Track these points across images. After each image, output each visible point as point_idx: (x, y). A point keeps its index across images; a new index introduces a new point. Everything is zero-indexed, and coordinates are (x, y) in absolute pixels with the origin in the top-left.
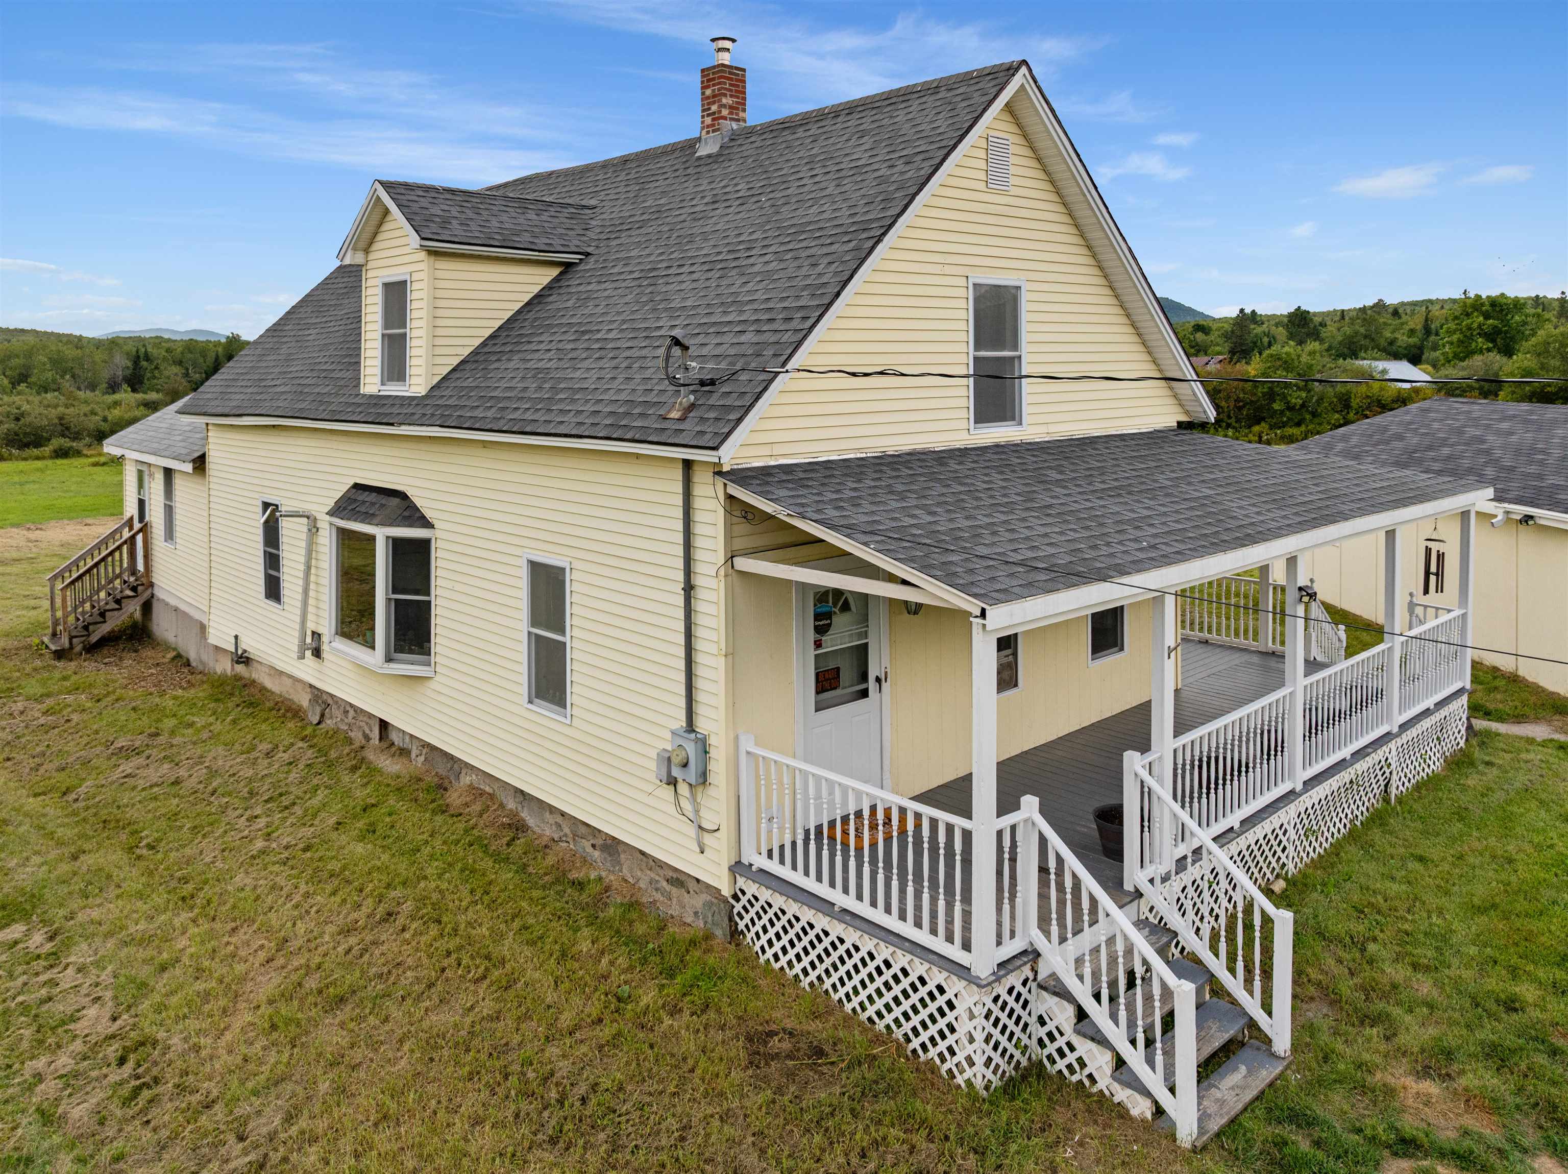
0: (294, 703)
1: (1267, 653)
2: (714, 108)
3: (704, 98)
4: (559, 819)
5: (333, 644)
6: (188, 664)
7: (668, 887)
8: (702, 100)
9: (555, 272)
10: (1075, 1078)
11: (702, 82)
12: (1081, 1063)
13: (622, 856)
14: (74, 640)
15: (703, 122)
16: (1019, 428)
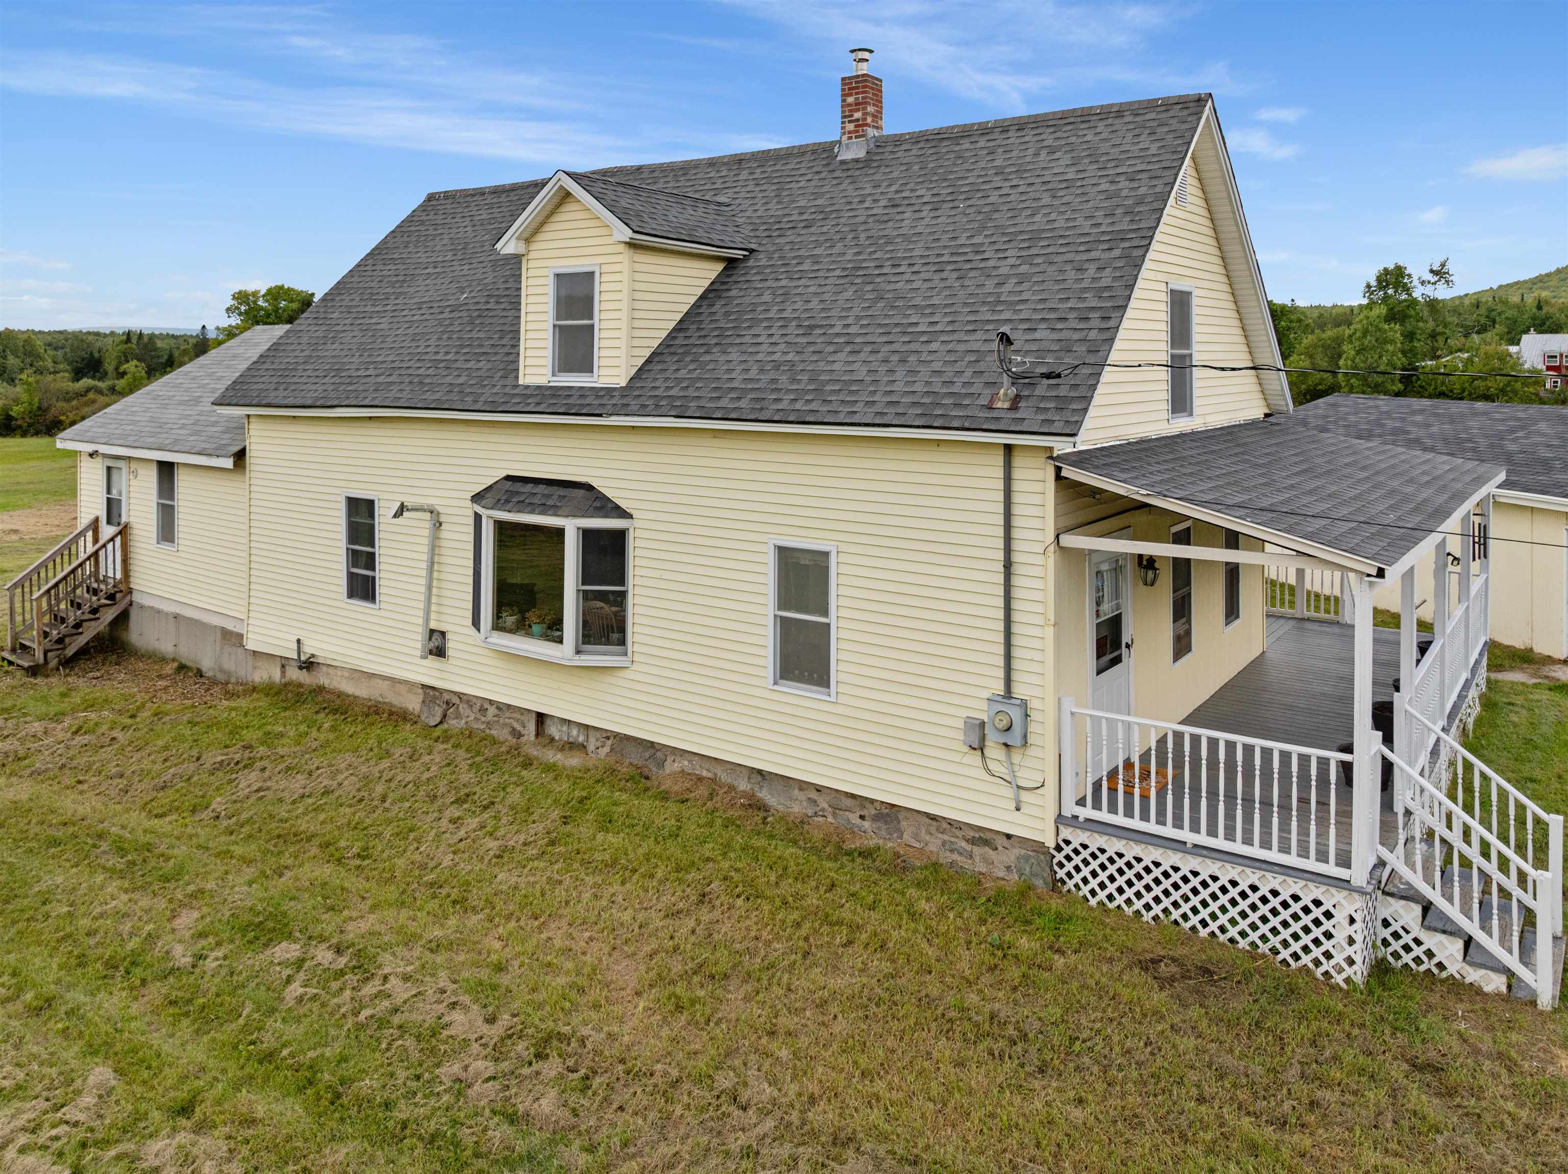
0: (395, 706)
1: (1303, 619)
2: (857, 115)
3: (844, 104)
4: (813, 795)
5: (489, 640)
6: (200, 673)
7: (968, 847)
8: (843, 107)
9: (720, 267)
10: (1422, 968)
11: (843, 90)
12: (1430, 954)
13: (904, 823)
14: (49, 654)
15: (843, 128)
16: (1189, 419)
